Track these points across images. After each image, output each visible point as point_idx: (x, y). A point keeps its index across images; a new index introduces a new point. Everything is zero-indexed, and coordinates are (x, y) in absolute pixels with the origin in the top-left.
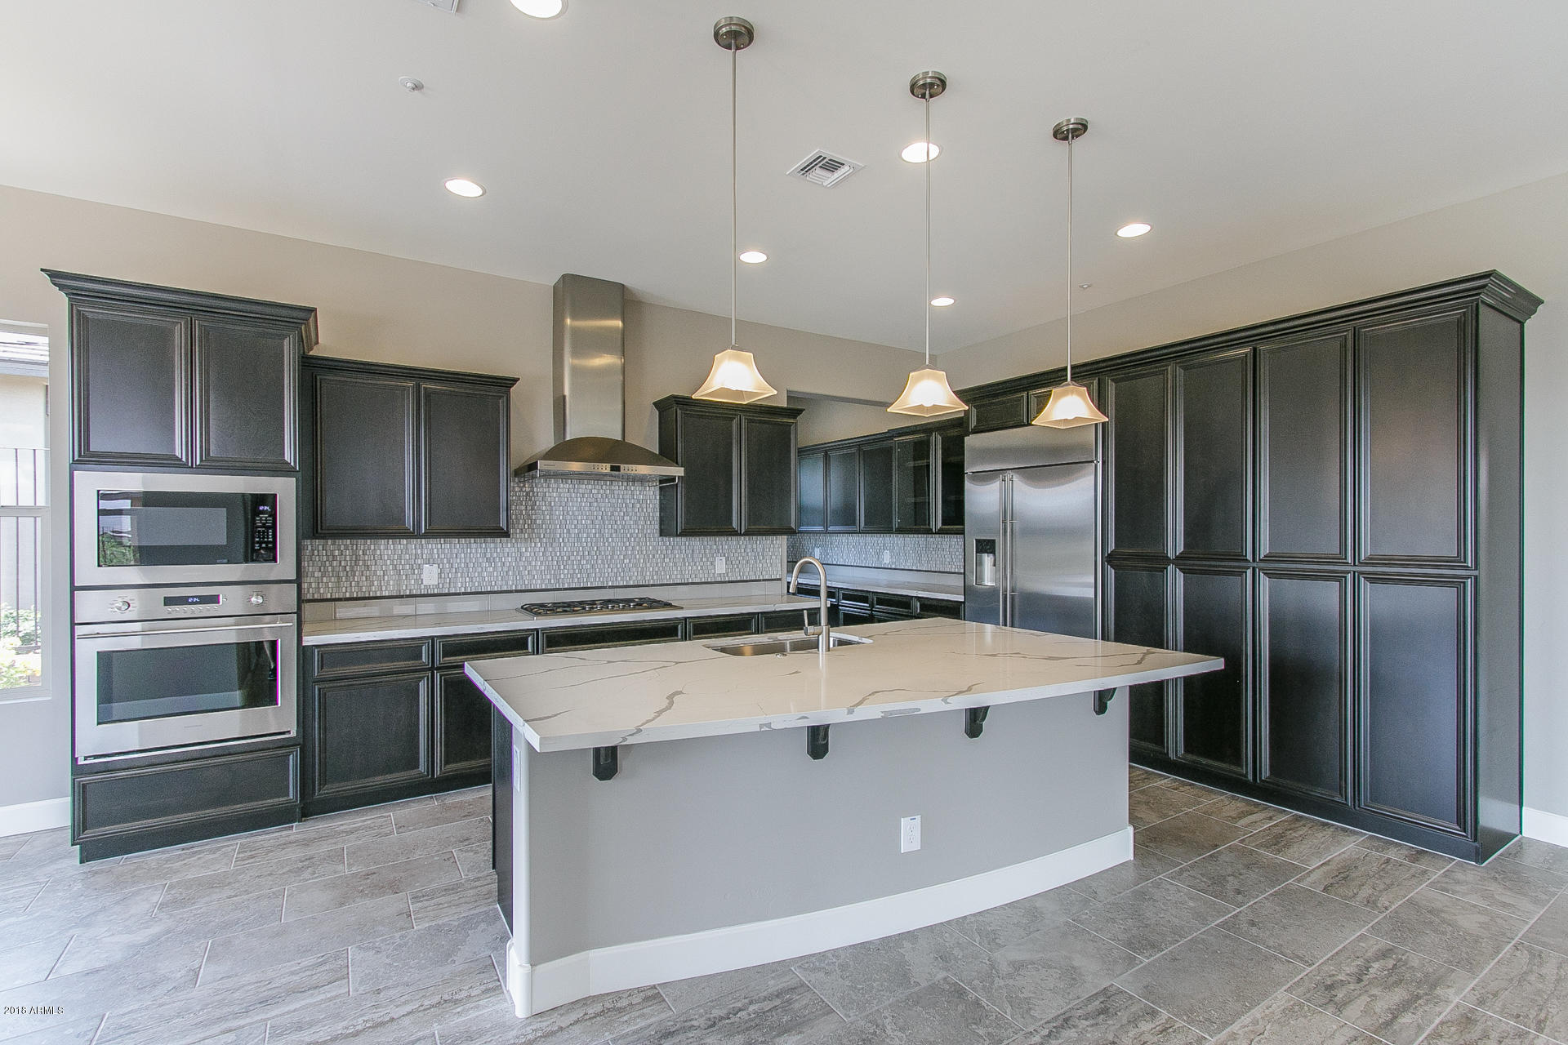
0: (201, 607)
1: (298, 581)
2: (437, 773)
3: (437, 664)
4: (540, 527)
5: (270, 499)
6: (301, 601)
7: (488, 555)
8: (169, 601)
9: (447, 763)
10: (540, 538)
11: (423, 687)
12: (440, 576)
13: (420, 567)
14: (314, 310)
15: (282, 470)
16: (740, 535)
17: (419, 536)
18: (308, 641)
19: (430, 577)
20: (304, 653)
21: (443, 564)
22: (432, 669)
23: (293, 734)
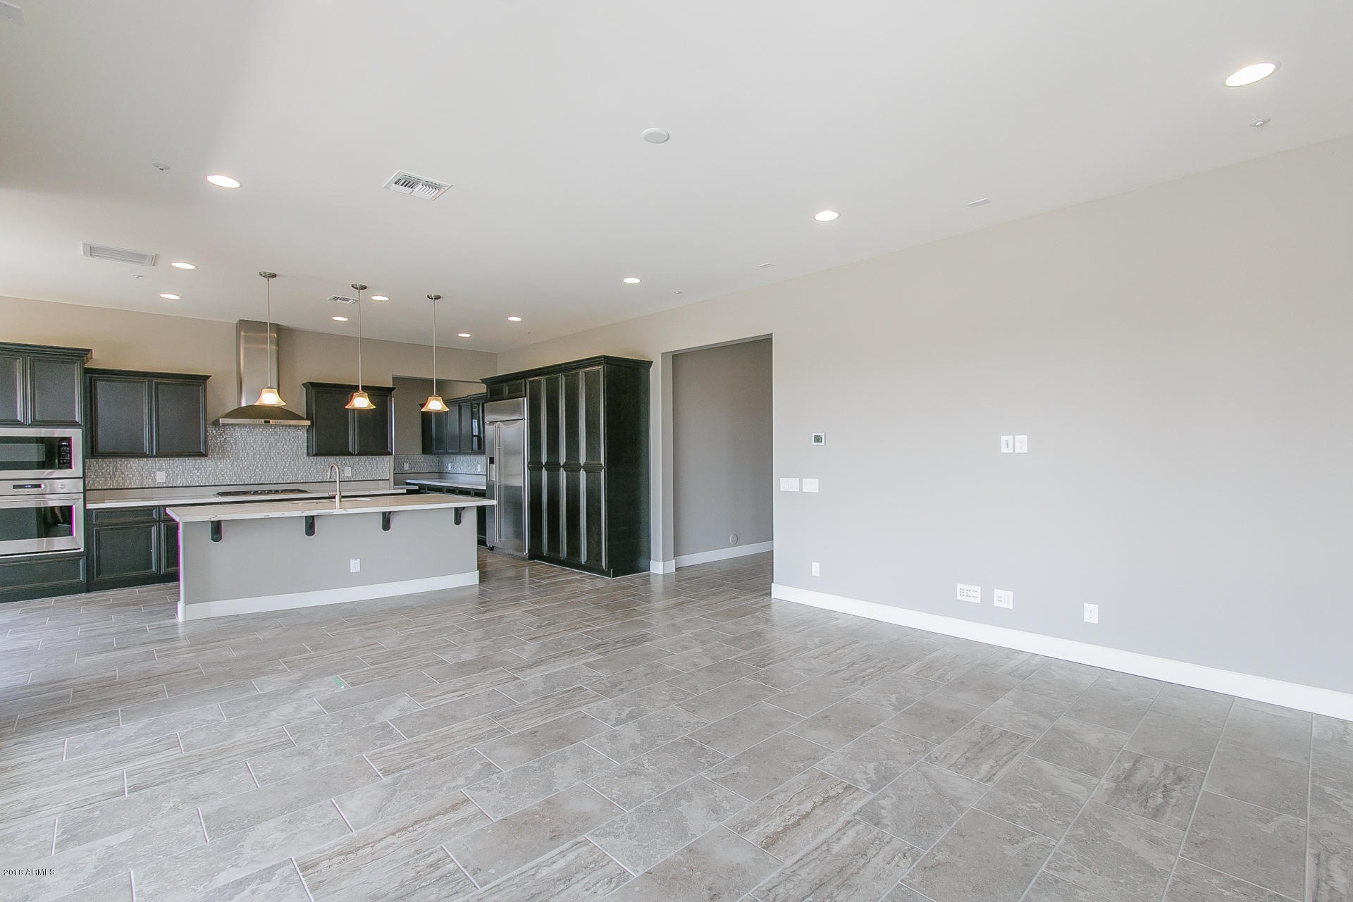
0: (32, 490)
1: (84, 477)
2: (163, 571)
3: (162, 519)
4: (229, 452)
5: (69, 439)
6: (85, 490)
7: (197, 467)
8: (15, 487)
9: (168, 567)
10: (229, 457)
11: (154, 530)
12: (167, 477)
13: (154, 473)
14: (91, 350)
15: (73, 424)
16: (354, 455)
17: (152, 456)
18: (89, 506)
19: (161, 478)
20: (87, 513)
21: (169, 471)
22: (159, 521)
23: (82, 550)
